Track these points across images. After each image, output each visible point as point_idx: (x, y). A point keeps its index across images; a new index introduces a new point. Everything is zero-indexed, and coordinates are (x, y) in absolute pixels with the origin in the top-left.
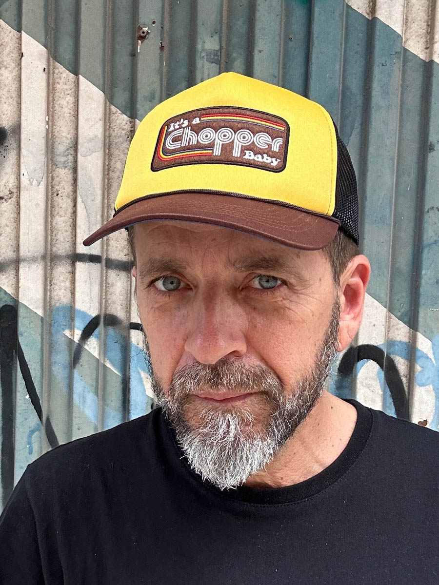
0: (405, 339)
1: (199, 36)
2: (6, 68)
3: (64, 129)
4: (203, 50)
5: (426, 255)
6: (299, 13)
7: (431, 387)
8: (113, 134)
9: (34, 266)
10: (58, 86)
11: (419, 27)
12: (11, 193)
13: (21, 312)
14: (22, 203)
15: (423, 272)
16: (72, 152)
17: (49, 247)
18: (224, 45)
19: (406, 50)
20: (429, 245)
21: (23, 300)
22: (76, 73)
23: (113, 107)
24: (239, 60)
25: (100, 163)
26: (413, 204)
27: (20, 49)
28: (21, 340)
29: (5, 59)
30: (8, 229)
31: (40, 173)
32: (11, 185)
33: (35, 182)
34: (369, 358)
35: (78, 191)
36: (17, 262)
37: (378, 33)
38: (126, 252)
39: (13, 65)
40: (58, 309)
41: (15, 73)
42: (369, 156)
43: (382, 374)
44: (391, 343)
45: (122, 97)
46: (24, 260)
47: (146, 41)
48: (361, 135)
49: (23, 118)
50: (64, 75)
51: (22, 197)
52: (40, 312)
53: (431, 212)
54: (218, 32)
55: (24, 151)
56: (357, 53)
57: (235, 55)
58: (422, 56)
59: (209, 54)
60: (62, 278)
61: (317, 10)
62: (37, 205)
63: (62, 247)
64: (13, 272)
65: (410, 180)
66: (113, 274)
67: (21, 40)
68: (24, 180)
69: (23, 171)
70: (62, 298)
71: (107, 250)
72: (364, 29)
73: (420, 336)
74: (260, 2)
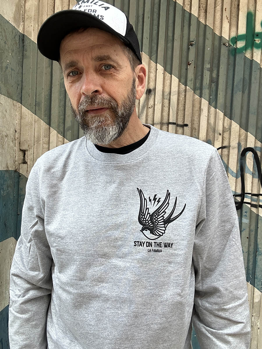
0: (260, 146)
1: (205, 64)
2: (152, 73)
3: (167, 89)
4: (206, 68)
6: (232, 58)
8: (180, 90)
9: (158, 126)
10: (166, 78)
12: (152, 106)
14: (155, 108)
16: (169, 95)
17: (162, 121)
18: (211, 66)
19: (261, 68)
22: (171, 74)
23: (180, 83)
25: (177, 98)
27: (157, 68)
29: (152, 71)
30: (151, 116)
31: (160, 101)
32: (152, 104)
33: (159, 103)
34: (250, 151)
35: (170, 106)
37: (253, 63)
38: (182, 122)
39: (154, 72)
41: (155, 74)
42: (251, 96)
43: (254, 155)
44: (256, 147)
45: (183, 80)
46: (155, 124)
47: (190, 65)
48: (249, 90)
49: (156, 86)
50: (168, 75)
54: (210, 63)
55: (156, 95)
56: (248, 68)
57: (214, 69)
59: (207, 69)
60: (164, 129)
61: (237, 57)
62: (159, 109)
63: (165, 121)
66: (178, 128)
67: (157, 66)
68: (156, 103)
69: (156, 100)
71: (177, 121)
72: (250, 62)
74: (221, 55)
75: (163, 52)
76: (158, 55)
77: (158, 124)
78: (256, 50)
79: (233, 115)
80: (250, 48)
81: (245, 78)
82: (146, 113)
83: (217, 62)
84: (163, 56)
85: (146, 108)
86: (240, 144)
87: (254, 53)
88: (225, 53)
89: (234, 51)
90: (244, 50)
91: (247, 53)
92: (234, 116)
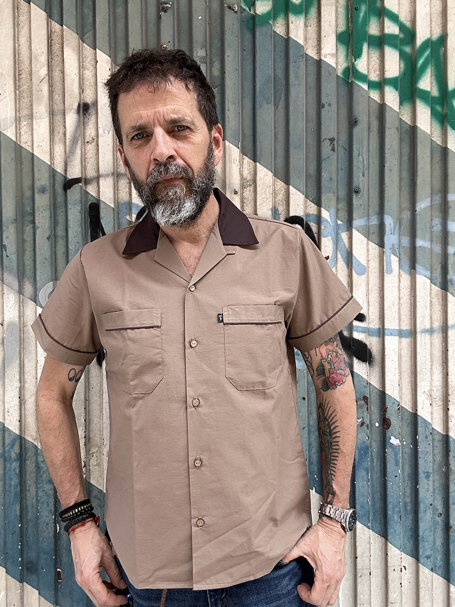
0: (315, 212)
1: (194, 49)
2: (88, 70)
4: (197, 56)
5: (324, 165)
6: (248, 36)
7: (330, 237)
9: (108, 179)
11: (312, 42)
12: (93, 139)
13: (102, 206)
14: (100, 144)
15: (323, 174)
17: (116, 169)
18: (208, 53)
19: (306, 54)
20: (325, 159)
21: (102, 199)
24: (217, 62)
26: (316, 138)
27: (96, 59)
28: (102, 221)
29: (87, 65)
30: (91, 159)
31: (109, 127)
32: (93, 135)
33: (107, 132)
34: (296, 223)
36: (98, 178)
37: (291, 45)
39: (92, 68)
40: (122, 204)
41: (93, 72)
42: (290, 112)
44: (307, 215)
46: (102, 176)
48: (286, 101)
49: (98, 96)
51: (99, 141)
52: (112, 205)
53: (325, 142)
54: (204, 46)
55: (99, 114)
56: (281, 56)
57: (214, 59)
58: (316, 57)
59: (200, 58)
60: (123, 187)
61: (257, 34)
62: (108, 145)
64: (96, 184)
65: (313, 125)
67: (96, 54)
68: (101, 131)
69: (99, 126)
70: (125, 198)
72: (284, 43)
73: (322, 209)
74: (226, 29)
75: (107, 26)
76: (97, 31)
77: (108, 175)
78: (295, 17)
79: (258, 153)
80: (282, 15)
81: (277, 76)
82: (82, 154)
83: (220, 44)
84: (107, 33)
85: (80, 142)
86: (277, 210)
87: (290, 24)
88: (234, 24)
89: (251, 22)
90: (270, 19)
91: (277, 25)
92: (262, 155)
